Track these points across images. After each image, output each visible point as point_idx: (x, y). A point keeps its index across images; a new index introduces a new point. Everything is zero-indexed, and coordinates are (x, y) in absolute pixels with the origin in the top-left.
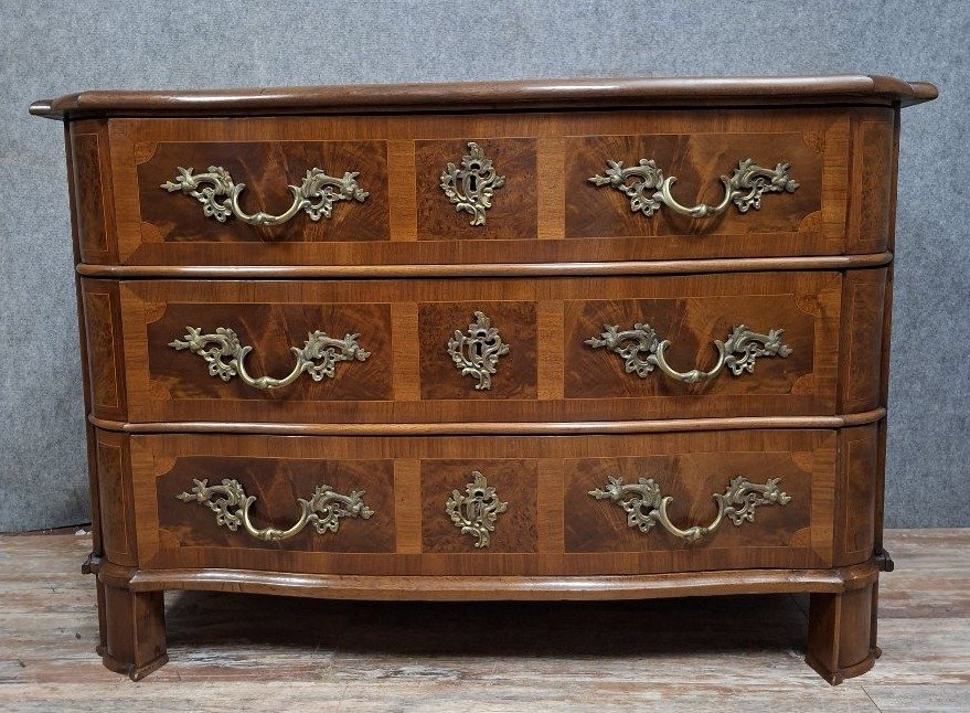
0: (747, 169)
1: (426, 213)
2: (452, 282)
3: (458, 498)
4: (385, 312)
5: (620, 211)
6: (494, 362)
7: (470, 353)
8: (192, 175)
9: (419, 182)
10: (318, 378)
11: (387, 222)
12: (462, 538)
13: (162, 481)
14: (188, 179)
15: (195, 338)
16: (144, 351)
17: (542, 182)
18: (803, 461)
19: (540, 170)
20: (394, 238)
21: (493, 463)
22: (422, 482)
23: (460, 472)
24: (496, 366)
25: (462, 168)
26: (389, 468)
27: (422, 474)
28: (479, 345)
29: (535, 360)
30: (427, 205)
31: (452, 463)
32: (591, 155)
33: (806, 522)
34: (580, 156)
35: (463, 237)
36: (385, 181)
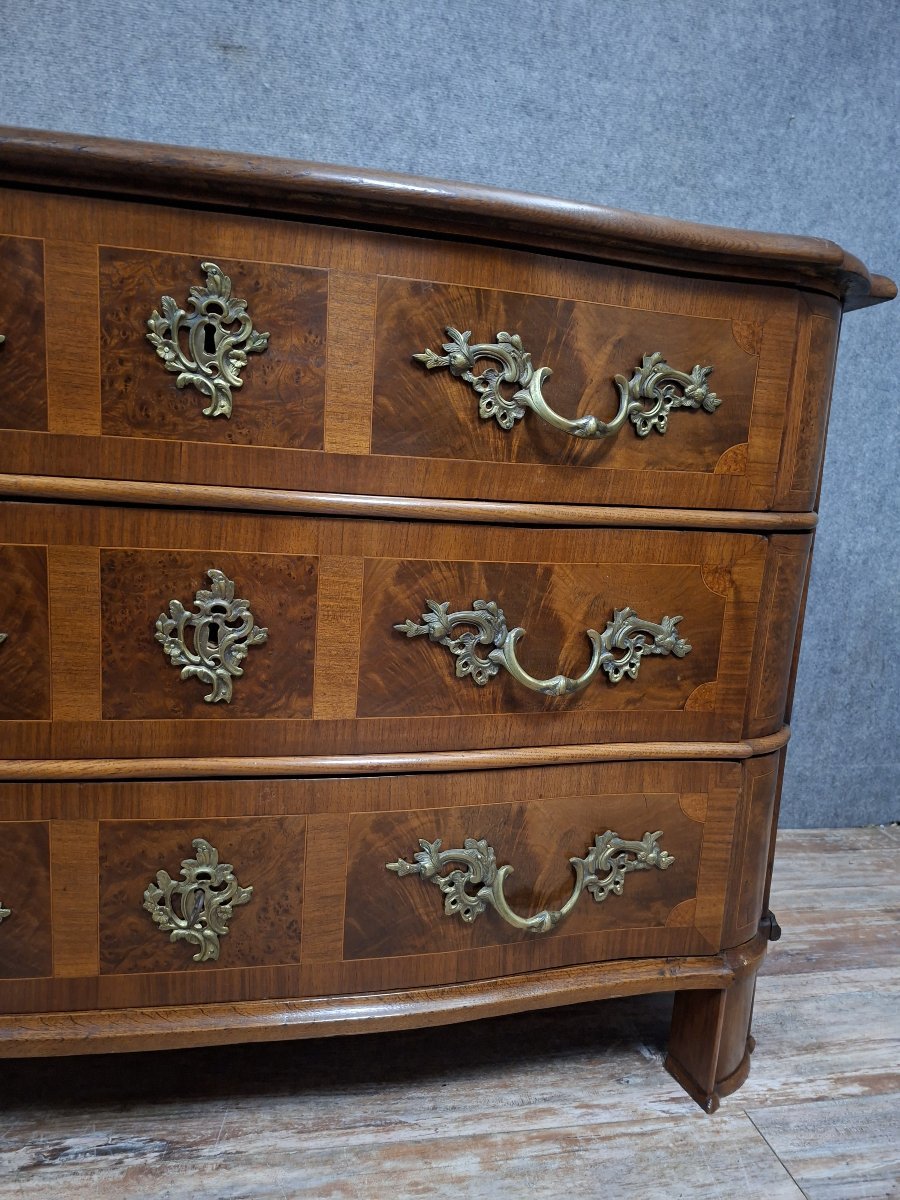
0: (653, 370)
1: (119, 386)
2: (165, 515)
3: (166, 884)
4: (37, 562)
5: (461, 415)
6: (239, 656)
7: (197, 641)
9: (107, 326)
11: (42, 394)
12: (169, 949)
17: (334, 352)
18: (693, 806)
19: (332, 329)
20: (55, 426)
21: (231, 825)
22: (102, 859)
23: (174, 839)
24: (242, 663)
25: (190, 307)
26: (40, 836)
27: (103, 846)
28: (214, 627)
29: (311, 654)
30: (121, 370)
31: (159, 826)
32: (419, 315)
33: (690, 890)
34: (402, 314)
35: (189, 435)
36: (38, 317)
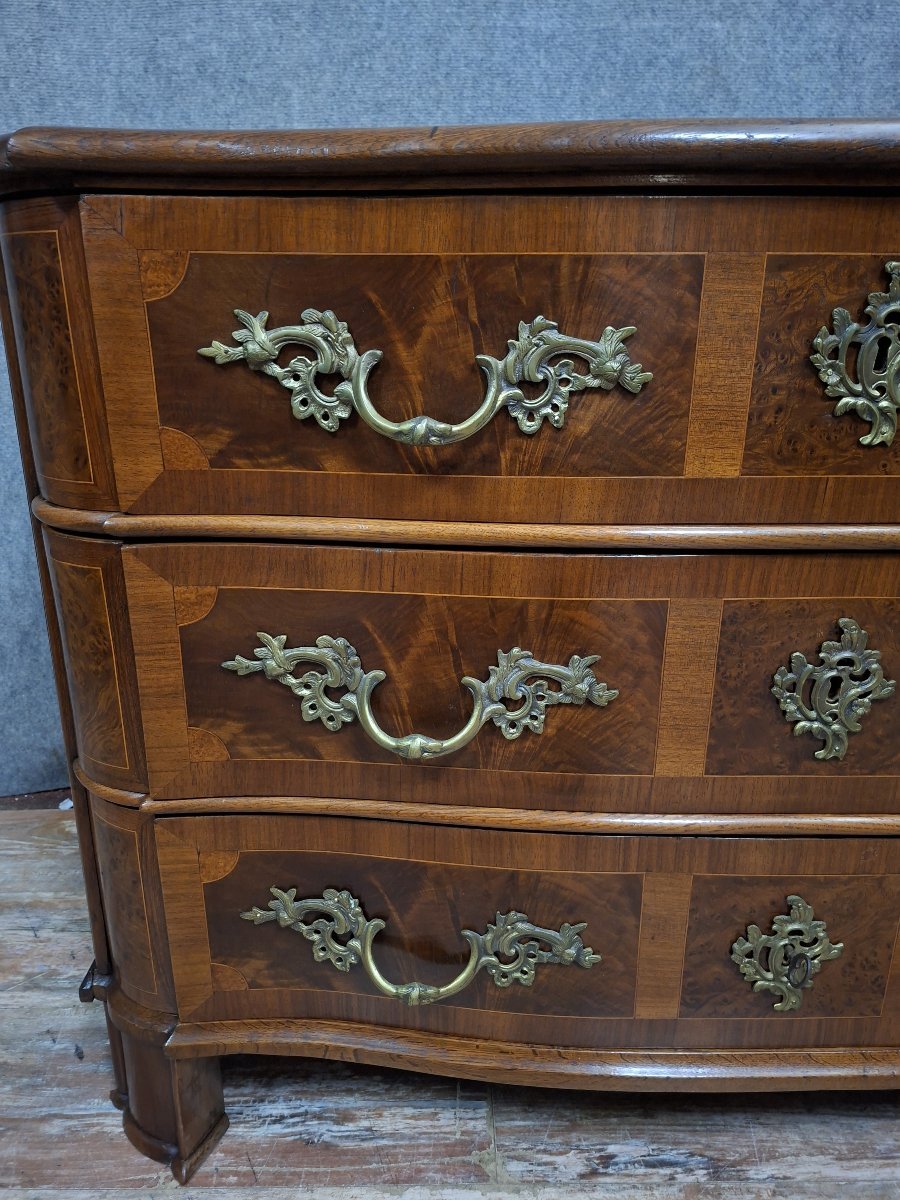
1: (768, 419)
2: (800, 560)
3: (757, 939)
4: (655, 620)
6: (860, 711)
7: (816, 696)
8: (268, 327)
9: (764, 350)
10: (512, 734)
11: (682, 435)
12: (750, 997)
13: (214, 891)
14: (258, 337)
15: (275, 654)
16: (175, 676)
20: (692, 470)
21: (828, 883)
22: (692, 911)
23: (768, 895)
24: (861, 719)
25: (864, 318)
26: (632, 889)
27: (694, 898)
28: (837, 681)
30: (774, 400)
31: (754, 882)
35: (837, 470)
36: (688, 347)
